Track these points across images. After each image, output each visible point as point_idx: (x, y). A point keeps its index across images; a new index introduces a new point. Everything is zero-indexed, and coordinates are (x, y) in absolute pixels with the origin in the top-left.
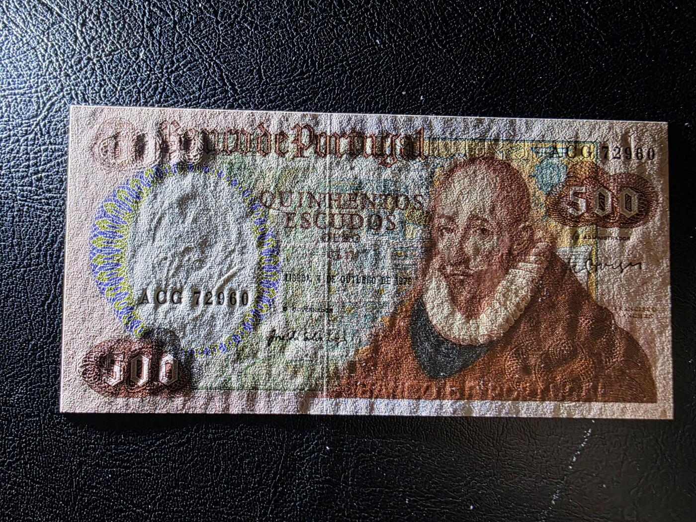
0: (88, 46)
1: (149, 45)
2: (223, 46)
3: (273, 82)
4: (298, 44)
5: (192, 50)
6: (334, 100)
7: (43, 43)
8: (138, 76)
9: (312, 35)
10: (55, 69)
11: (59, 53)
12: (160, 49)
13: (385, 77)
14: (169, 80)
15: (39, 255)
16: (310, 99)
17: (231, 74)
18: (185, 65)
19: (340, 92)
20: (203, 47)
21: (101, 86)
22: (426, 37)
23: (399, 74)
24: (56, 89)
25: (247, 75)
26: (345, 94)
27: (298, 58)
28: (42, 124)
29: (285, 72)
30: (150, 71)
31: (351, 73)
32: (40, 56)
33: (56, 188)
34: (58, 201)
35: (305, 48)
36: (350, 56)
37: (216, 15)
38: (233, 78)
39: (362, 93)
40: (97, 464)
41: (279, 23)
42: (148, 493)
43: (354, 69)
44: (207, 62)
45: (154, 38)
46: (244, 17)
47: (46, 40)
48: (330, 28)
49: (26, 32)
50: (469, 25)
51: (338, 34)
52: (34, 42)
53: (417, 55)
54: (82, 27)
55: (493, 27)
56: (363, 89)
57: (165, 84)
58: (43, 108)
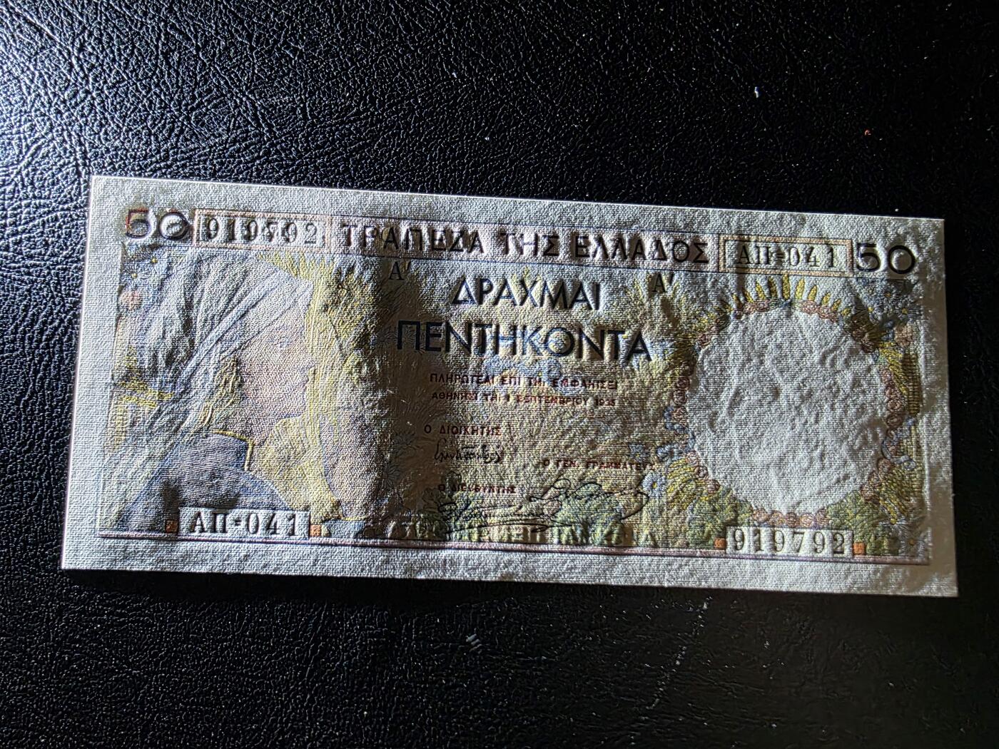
0: (86, 76)
1: (164, 76)
2: (259, 78)
3: (321, 123)
4: (354, 77)
5: (219, 82)
6: (398, 147)
7: (28, 72)
8: (149, 114)
9: (371, 67)
10: (42, 103)
11: (48, 84)
12: (178, 81)
13: (464, 119)
14: (188, 119)
15: (15, 338)
16: (369, 145)
17: (268, 112)
18: (209, 102)
19: (407, 136)
20: (233, 79)
21: (101, 125)
22: (516, 70)
23: (482, 114)
24: (43, 128)
25: (288, 115)
26: (413, 139)
27: (353, 93)
28: (24, 173)
29: (337, 111)
30: (165, 108)
31: (420, 114)
32: (24, 88)
33: (40, 254)
34: (41, 270)
35: (362, 81)
36: (419, 92)
37: (249, 37)
38: (270, 118)
39: (434, 138)
40: (83, 611)
41: (330, 50)
42: (147, 649)
43: (425, 108)
44: (237, 97)
45: (170, 67)
46: (285, 42)
47: (32, 69)
48: (393, 57)
49: (8, 58)
50: (570, 56)
51: (404, 64)
52: (16, 70)
53: (503, 92)
54: (79, 52)
55: (600, 59)
56: (436, 134)
57: (183, 124)
58: (26, 152)
